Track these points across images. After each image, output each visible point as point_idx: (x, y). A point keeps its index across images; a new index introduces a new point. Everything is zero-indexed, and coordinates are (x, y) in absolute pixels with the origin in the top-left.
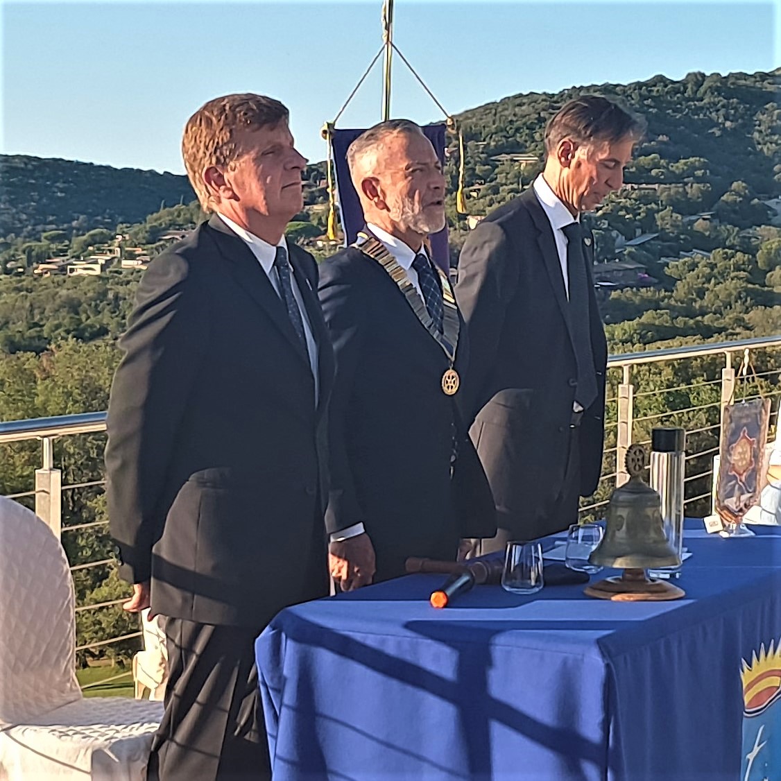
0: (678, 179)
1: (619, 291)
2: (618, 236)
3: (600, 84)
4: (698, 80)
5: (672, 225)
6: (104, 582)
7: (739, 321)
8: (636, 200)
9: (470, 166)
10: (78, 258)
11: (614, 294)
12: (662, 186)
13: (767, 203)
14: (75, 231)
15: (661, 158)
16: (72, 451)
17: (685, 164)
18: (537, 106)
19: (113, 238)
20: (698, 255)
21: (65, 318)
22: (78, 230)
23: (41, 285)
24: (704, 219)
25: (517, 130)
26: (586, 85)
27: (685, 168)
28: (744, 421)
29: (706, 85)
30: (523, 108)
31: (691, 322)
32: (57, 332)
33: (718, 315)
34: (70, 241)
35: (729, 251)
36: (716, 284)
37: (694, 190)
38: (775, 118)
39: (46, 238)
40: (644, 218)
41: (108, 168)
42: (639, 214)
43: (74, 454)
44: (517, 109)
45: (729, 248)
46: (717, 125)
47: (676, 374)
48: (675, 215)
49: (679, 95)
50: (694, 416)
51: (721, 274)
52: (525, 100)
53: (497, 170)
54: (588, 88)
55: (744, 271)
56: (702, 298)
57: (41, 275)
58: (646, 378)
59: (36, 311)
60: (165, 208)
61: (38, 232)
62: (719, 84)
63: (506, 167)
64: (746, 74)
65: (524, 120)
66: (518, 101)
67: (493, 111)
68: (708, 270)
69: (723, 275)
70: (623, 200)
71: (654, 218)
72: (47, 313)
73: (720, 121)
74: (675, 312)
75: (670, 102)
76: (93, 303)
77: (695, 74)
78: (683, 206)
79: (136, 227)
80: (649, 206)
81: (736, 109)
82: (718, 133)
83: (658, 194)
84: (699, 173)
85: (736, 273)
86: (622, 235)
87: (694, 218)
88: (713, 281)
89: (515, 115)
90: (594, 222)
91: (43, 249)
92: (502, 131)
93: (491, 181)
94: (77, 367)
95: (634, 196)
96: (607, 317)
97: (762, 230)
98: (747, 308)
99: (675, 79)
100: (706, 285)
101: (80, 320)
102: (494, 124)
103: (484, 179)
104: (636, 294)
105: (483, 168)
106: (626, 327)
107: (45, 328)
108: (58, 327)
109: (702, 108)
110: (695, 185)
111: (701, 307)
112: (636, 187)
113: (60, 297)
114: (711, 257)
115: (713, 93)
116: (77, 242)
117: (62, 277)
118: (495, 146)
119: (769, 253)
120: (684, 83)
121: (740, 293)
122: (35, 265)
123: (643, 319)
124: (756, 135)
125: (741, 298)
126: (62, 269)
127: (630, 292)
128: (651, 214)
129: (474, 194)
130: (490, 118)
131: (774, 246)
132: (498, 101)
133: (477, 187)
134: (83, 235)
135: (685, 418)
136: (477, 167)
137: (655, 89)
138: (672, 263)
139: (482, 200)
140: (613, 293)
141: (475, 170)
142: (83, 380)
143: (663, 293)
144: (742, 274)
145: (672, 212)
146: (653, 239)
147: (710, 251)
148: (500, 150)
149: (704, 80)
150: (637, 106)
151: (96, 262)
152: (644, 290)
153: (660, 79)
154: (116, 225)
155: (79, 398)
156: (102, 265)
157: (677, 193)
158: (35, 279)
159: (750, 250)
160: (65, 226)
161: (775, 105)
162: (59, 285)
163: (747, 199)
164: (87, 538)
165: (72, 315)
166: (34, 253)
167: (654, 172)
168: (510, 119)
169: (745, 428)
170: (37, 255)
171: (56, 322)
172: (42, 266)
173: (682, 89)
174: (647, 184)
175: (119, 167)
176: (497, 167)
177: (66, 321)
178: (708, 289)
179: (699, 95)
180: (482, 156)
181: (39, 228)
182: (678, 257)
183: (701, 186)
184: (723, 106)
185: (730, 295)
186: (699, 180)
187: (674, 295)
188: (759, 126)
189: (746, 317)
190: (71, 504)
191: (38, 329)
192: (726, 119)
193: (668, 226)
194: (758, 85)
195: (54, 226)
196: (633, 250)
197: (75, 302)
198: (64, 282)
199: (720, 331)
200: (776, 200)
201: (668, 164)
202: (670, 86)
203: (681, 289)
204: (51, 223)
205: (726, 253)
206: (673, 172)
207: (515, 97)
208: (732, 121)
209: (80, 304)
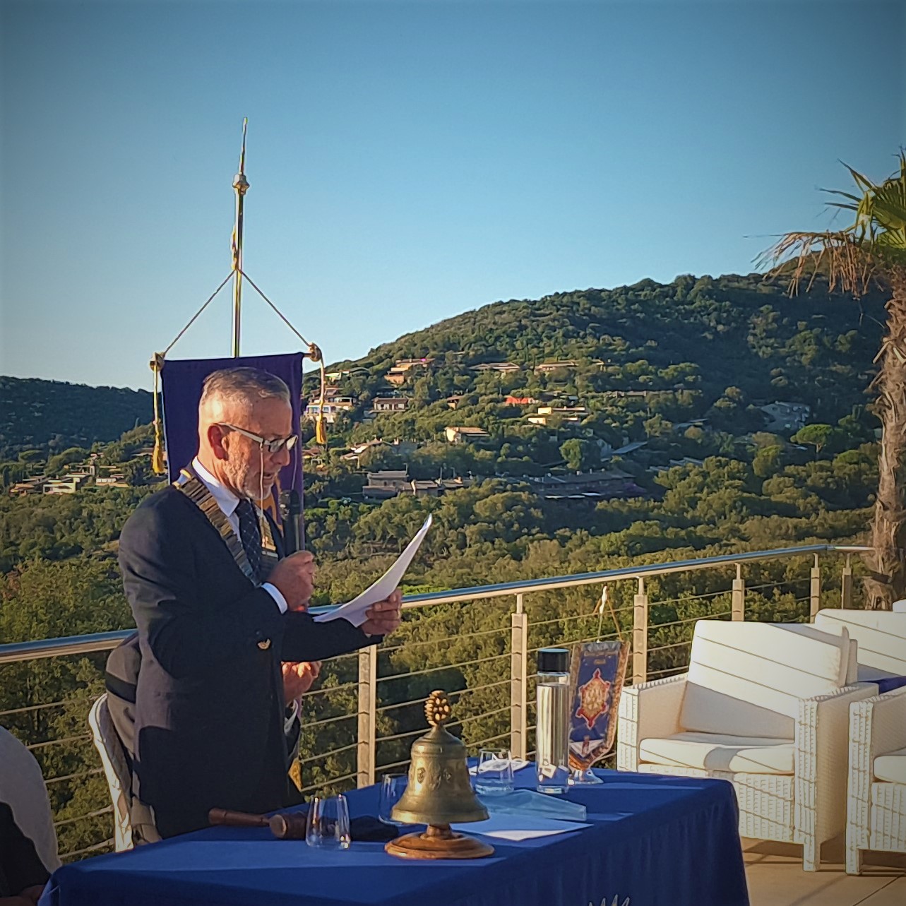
0: (668, 385)
1: (605, 502)
2: (603, 445)
3: (584, 289)
4: (688, 283)
5: (661, 433)
6: (69, 803)
7: (734, 532)
8: (623, 408)
9: (447, 376)
10: (54, 477)
11: (600, 505)
12: (651, 393)
13: (763, 408)
14: (51, 450)
15: (650, 365)
16: (36, 671)
17: (675, 370)
18: (518, 313)
19: (89, 456)
20: (689, 463)
21: (41, 537)
22: (54, 448)
23: (17, 505)
24: (696, 426)
25: (497, 338)
26: (569, 291)
27: (676, 374)
29: (696, 287)
30: (504, 316)
31: (683, 533)
32: (32, 551)
33: (711, 525)
34: (47, 461)
35: (723, 459)
36: (708, 494)
37: (684, 396)
38: (770, 320)
39: (22, 458)
40: (631, 425)
41: (84, 387)
42: (627, 422)
43: (39, 674)
44: (497, 318)
45: (723, 456)
46: (707, 328)
47: (662, 588)
48: (664, 422)
49: (668, 299)
50: (681, 632)
51: (715, 483)
52: (505, 308)
53: (476, 380)
54: (571, 294)
55: (740, 479)
56: (694, 508)
57: (17, 494)
58: (630, 592)
59: (12, 531)
60: (139, 425)
61: (16, 452)
62: (710, 287)
63: (486, 377)
64: (738, 276)
65: (503, 329)
66: (498, 309)
67: (473, 320)
68: (700, 479)
69: (717, 484)
70: (609, 408)
71: (643, 427)
72: (23, 532)
73: (712, 324)
74: (665, 522)
75: (658, 306)
76: (68, 522)
77: (685, 278)
78: (673, 413)
79: (111, 445)
80: (637, 414)
81: (728, 311)
82: (710, 337)
83: (647, 401)
84: (690, 379)
85: (731, 482)
86: (609, 443)
87: (685, 425)
88: (705, 490)
89: (495, 323)
90: (578, 430)
91: (20, 469)
92: (481, 340)
93: (469, 392)
94: (41, 587)
95: (620, 404)
96: (593, 528)
97: (759, 437)
98: (743, 518)
99: (664, 283)
100: (698, 495)
101: (54, 540)
102: (473, 333)
103: (462, 389)
104: (623, 505)
105: (461, 378)
106: (613, 539)
107: (20, 547)
108: (33, 545)
109: (693, 311)
110: (686, 392)
111: (693, 517)
112: (623, 394)
113: (36, 515)
114: (704, 466)
115: (704, 297)
116: (53, 460)
117: (39, 496)
118: (474, 355)
119: (766, 460)
120: (673, 287)
121: (735, 502)
122: (12, 484)
123: (631, 531)
124: (750, 338)
125: (736, 508)
126: (39, 488)
127: (617, 503)
128: (639, 420)
129: (453, 405)
130: (469, 327)
131: (770, 453)
132: (477, 310)
133: (455, 397)
134: (59, 453)
135: (672, 634)
136: (455, 378)
137: (643, 293)
138: (662, 472)
139: (460, 411)
140: (599, 503)
141: (453, 380)
142: (48, 600)
143: (652, 503)
144: (737, 482)
145: (662, 419)
146: (642, 447)
147: (702, 459)
148: (479, 359)
149: (694, 283)
150: (624, 311)
151: (71, 481)
152: (631, 500)
153: (648, 283)
154: (91, 444)
155: (44, 618)
156: (77, 483)
157: (666, 400)
158: (12, 499)
159: (744, 456)
160: (42, 445)
161: (771, 307)
162: (35, 504)
163: (742, 405)
165: (47, 533)
166: (11, 473)
167: (642, 379)
168: (489, 327)
170: (14, 475)
171: (32, 541)
172: (18, 485)
173: (671, 292)
174: (634, 390)
175: (95, 386)
176: (476, 376)
177: (42, 540)
178: (700, 499)
179: (689, 298)
180: (460, 366)
181: (17, 447)
182: (668, 465)
183: (692, 392)
184: (715, 310)
185: (724, 504)
186: (689, 386)
187: (664, 504)
188: (754, 328)
189: (742, 527)
190: (36, 723)
191: (13, 548)
192: (718, 322)
193: (657, 434)
194: (752, 287)
195: (31, 446)
196: (620, 459)
197: (51, 520)
198: (40, 500)
199: (713, 542)
200: (772, 405)
201: (657, 370)
202: (658, 290)
203: (671, 499)
204: (28, 442)
205: (720, 461)
206: (662, 378)
207: (495, 305)
208: (724, 325)
209: (55, 523)
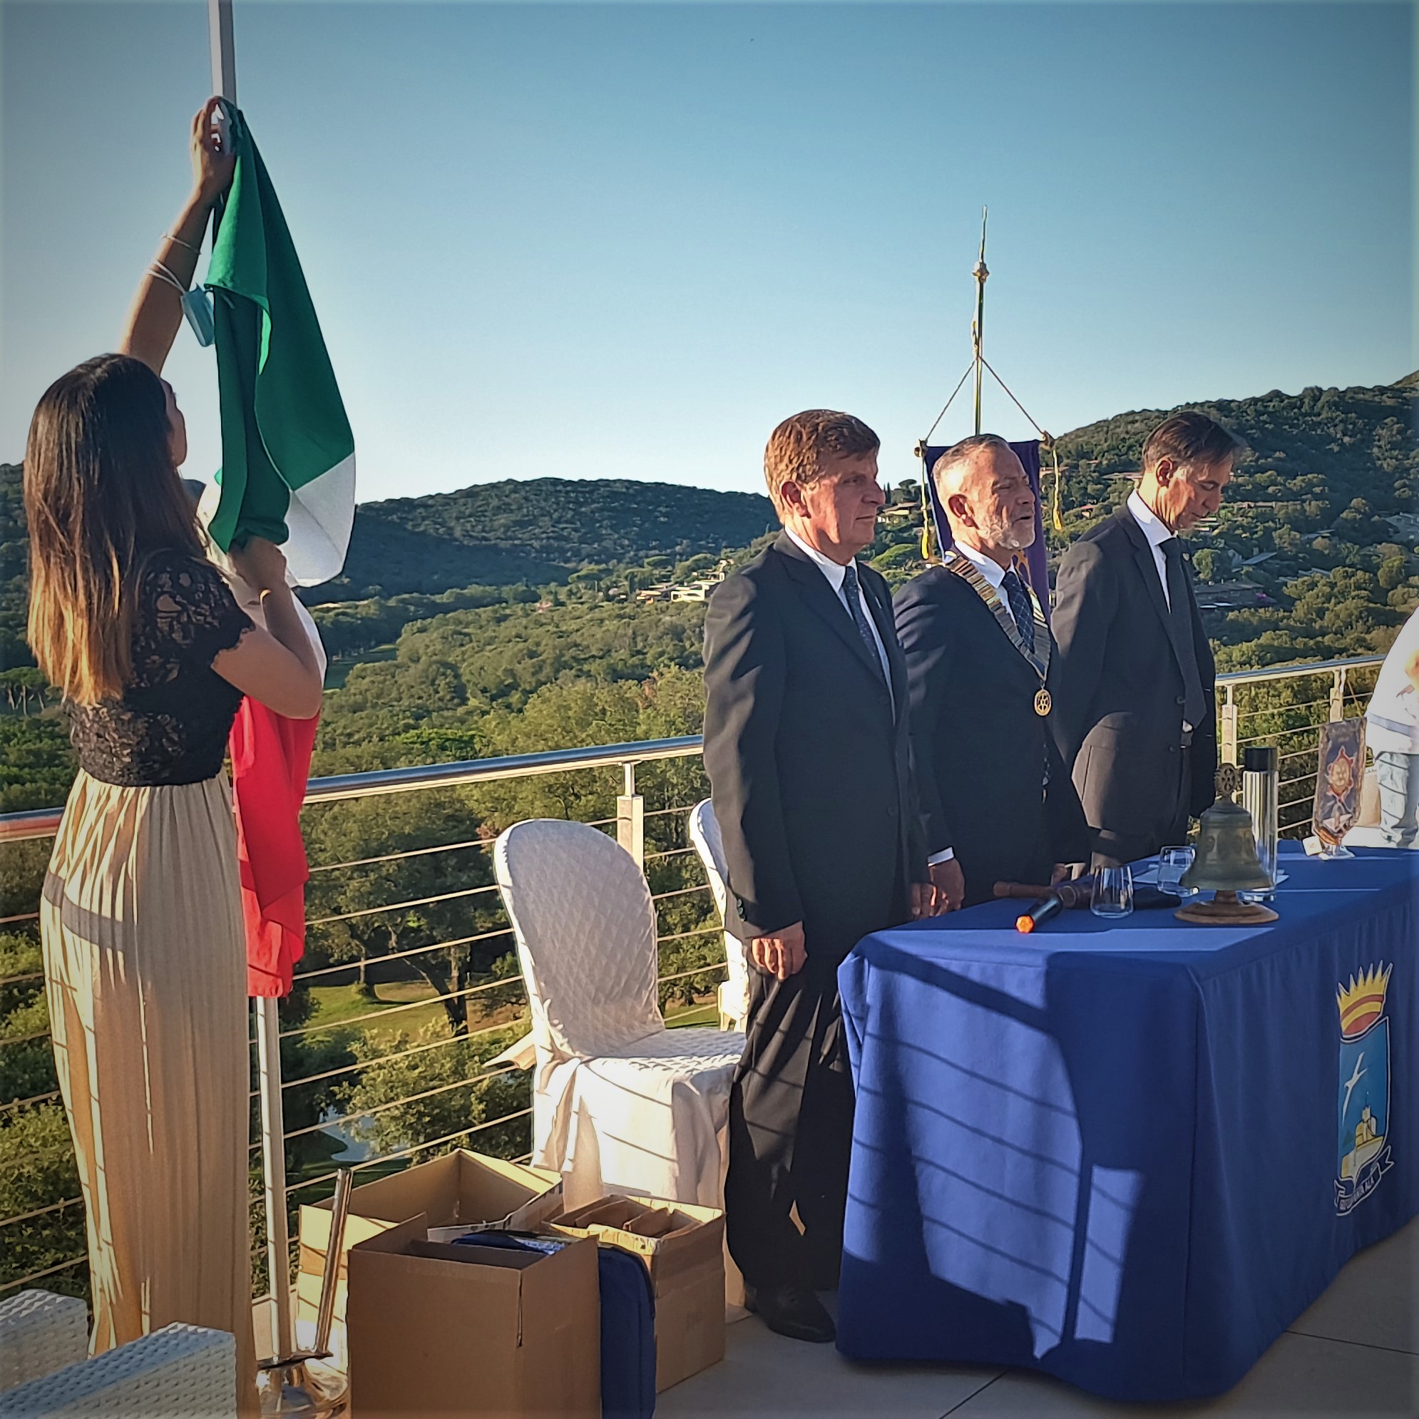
0: (1295, 496)
1: (1236, 612)
2: (1234, 555)
3: (1214, 400)
4: (1315, 395)
5: (1290, 544)
6: (709, 916)
7: (1361, 642)
8: (1253, 518)
9: (1082, 485)
10: (681, 584)
11: (1231, 615)
12: (1280, 504)
13: (1388, 520)
14: (678, 557)
15: (1278, 475)
16: (675, 781)
17: (1303, 481)
18: (1150, 423)
19: (717, 563)
20: (1317, 574)
21: (669, 645)
22: (681, 555)
23: (644, 612)
24: (1323, 537)
25: (1130, 448)
26: (1200, 401)
27: (1303, 485)
28: (1341, 740)
29: (1323, 399)
30: (1137, 425)
31: (1312, 642)
32: (660, 660)
33: (1339, 636)
34: (674, 567)
35: (1350, 570)
36: (1335, 605)
37: (1312, 507)
38: (1394, 432)
39: (649, 564)
40: (1261, 536)
41: (711, 492)
42: (1256, 532)
43: (677, 785)
44: (1129, 427)
45: (1350, 566)
46: (1334, 440)
47: (1295, 696)
48: (1293, 533)
49: (1296, 410)
50: (1314, 740)
51: (1342, 593)
52: (1137, 418)
53: (1109, 489)
54: (1202, 404)
55: (1365, 590)
56: (1322, 619)
57: (644, 602)
58: (1264, 700)
59: (639, 639)
60: (770, 531)
61: (641, 558)
62: (1336, 399)
63: (1119, 486)
64: (1364, 389)
65: (1137, 437)
66: (1130, 418)
67: (1105, 429)
68: (1327, 589)
69: (1344, 594)
70: (1240, 519)
71: (1272, 537)
72: (650, 640)
73: (1338, 436)
74: (1294, 633)
75: (1286, 418)
76: (697, 630)
77: (1312, 389)
78: (1302, 525)
79: (741, 552)
80: (1266, 525)
81: (1354, 424)
82: (1336, 449)
83: (1276, 512)
84: (1317, 490)
85: (1356, 592)
86: (1240, 553)
87: (1313, 536)
88: (1333, 601)
89: (1127, 433)
90: (1209, 541)
91: (646, 575)
92: (1114, 449)
93: (1103, 501)
94: (679, 695)
95: (1250, 514)
96: (1225, 638)
97: (1383, 548)
98: (1369, 628)
99: (1292, 395)
100: (1326, 605)
101: (684, 647)
102: (1106, 441)
103: (1096, 498)
104: (1253, 615)
105: (1095, 487)
106: (1244, 648)
107: (648, 655)
108: (662, 654)
109: (1320, 423)
110: (1313, 503)
111: (1321, 627)
112: (1252, 505)
113: (664, 624)
114: (1331, 576)
115: (1330, 409)
116: (680, 567)
117: (666, 603)
118: (1107, 465)
119: (1390, 571)
120: (1301, 398)
121: (1361, 612)
122: (638, 591)
123: (1262, 640)
124: (1375, 450)
125: (1362, 618)
126: (666, 595)
127: (1247, 613)
128: (1268, 531)
129: (1087, 514)
130: (1102, 436)
131: (1396, 563)
132: (1110, 418)
133: (1089, 506)
134: (687, 560)
135: (1305, 742)
136: (1089, 487)
137: (1272, 404)
138: (1290, 583)
139: (1094, 520)
140: (1230, 614)
141: (1086, 489)
142: (685, 709)
143: (1281, 614)
144: (1364, 593)
145: (1291, 530)
146: (1271, 558)
147: (1330, 570)
148: (1112, 469)
149: (1321, 395)
150: (1253, 422)
151: (700, 588)
152: (1261, 610)
153: (1277, 394)
154: (720, 550)
155: (682, 727)
156: (706, 591)
157: (1295, 510)
158: (638, 606)
159: (1371, 568)
160: (669, 551)
161: (1395, 419)
162: (663, 612)
163: (1368, 516)
164: (692, 871)
165: (676, 642)
166: (636, 580)
167: (1271, 490)
168: (1122, 436)
169: (1343, 747)
170: (640, 580)
171: (660, 649)
172: (645, 593)
173: (1299, 403)
174: (1264, 501)
175: (723, 491)
176: (1110, 486)
177: (670, 649)
178: (1328, 609)
179: (1316, 410)
180: (1093, 475)
181: (642, 553)
182: (1296, 576)
183: (1320, 503)
184: (1341, 421)
185: (1350, 615)
186: (1317, 497)
187: (1293, 615)
188: (1379, 440)
189: (1368, 637)
190: (675, 835)
191: (641, 657)
192: (1344, 435)
193: (1286, 545)
194: (1377, 399)
195: (657, 552)
196: (1251, 569)
197: (679, 628)
198: (668, 608)
199: (1341, 651)
200: (1397, 517)
201: (1285, 481)
202: (1286, 401)
203: (1300, 610)
204: (654, 548)
205: (1347, 572)
206: (1290, 489)
207: (1127, 414)
208: (1350, 436)
209: (684, 631)
